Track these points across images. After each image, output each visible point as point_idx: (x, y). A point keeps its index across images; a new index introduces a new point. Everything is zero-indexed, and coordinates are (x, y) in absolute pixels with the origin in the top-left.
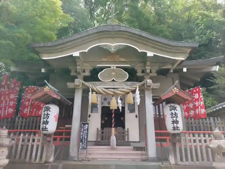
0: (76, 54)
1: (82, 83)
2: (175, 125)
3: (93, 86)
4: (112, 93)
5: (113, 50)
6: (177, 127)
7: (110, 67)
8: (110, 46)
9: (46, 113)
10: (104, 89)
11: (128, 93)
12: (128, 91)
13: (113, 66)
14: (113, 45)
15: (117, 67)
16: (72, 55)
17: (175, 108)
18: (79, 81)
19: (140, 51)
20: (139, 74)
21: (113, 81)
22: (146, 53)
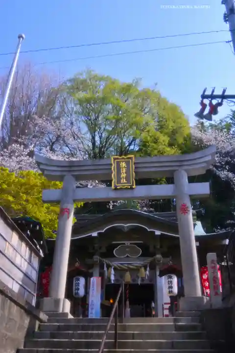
0: (95, 234)
1: (100, 260)
2: (170, 289)
3: (110, 263)
4: (126, 268)
5: (126, 230)
6: (172, 291)
7: (124, 244)
8: (123, 227)
9: (77, 282)
10: (119, 265)
11: (141, 267)
12: (140, 265)
13: (127, 243)
14: (126, 226)
15: (131, 244)
16: (91, 235)
17: (171, 277)
18: (97, 258)
19: (149, 230)
20: (151, 249)
21: (127, 256)
22: (154, 232)
